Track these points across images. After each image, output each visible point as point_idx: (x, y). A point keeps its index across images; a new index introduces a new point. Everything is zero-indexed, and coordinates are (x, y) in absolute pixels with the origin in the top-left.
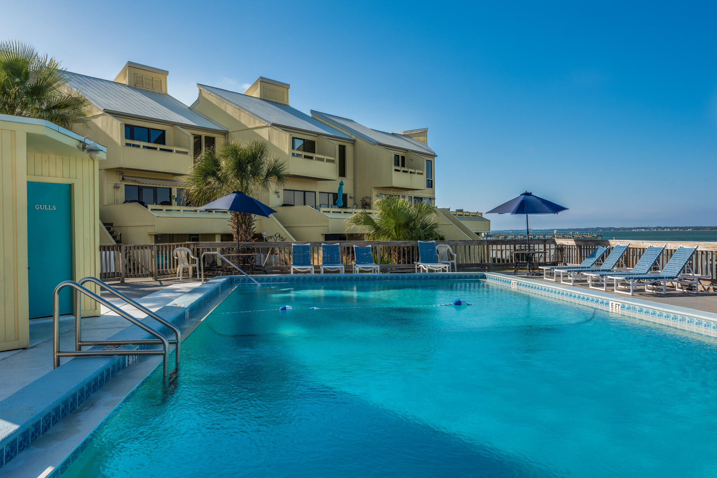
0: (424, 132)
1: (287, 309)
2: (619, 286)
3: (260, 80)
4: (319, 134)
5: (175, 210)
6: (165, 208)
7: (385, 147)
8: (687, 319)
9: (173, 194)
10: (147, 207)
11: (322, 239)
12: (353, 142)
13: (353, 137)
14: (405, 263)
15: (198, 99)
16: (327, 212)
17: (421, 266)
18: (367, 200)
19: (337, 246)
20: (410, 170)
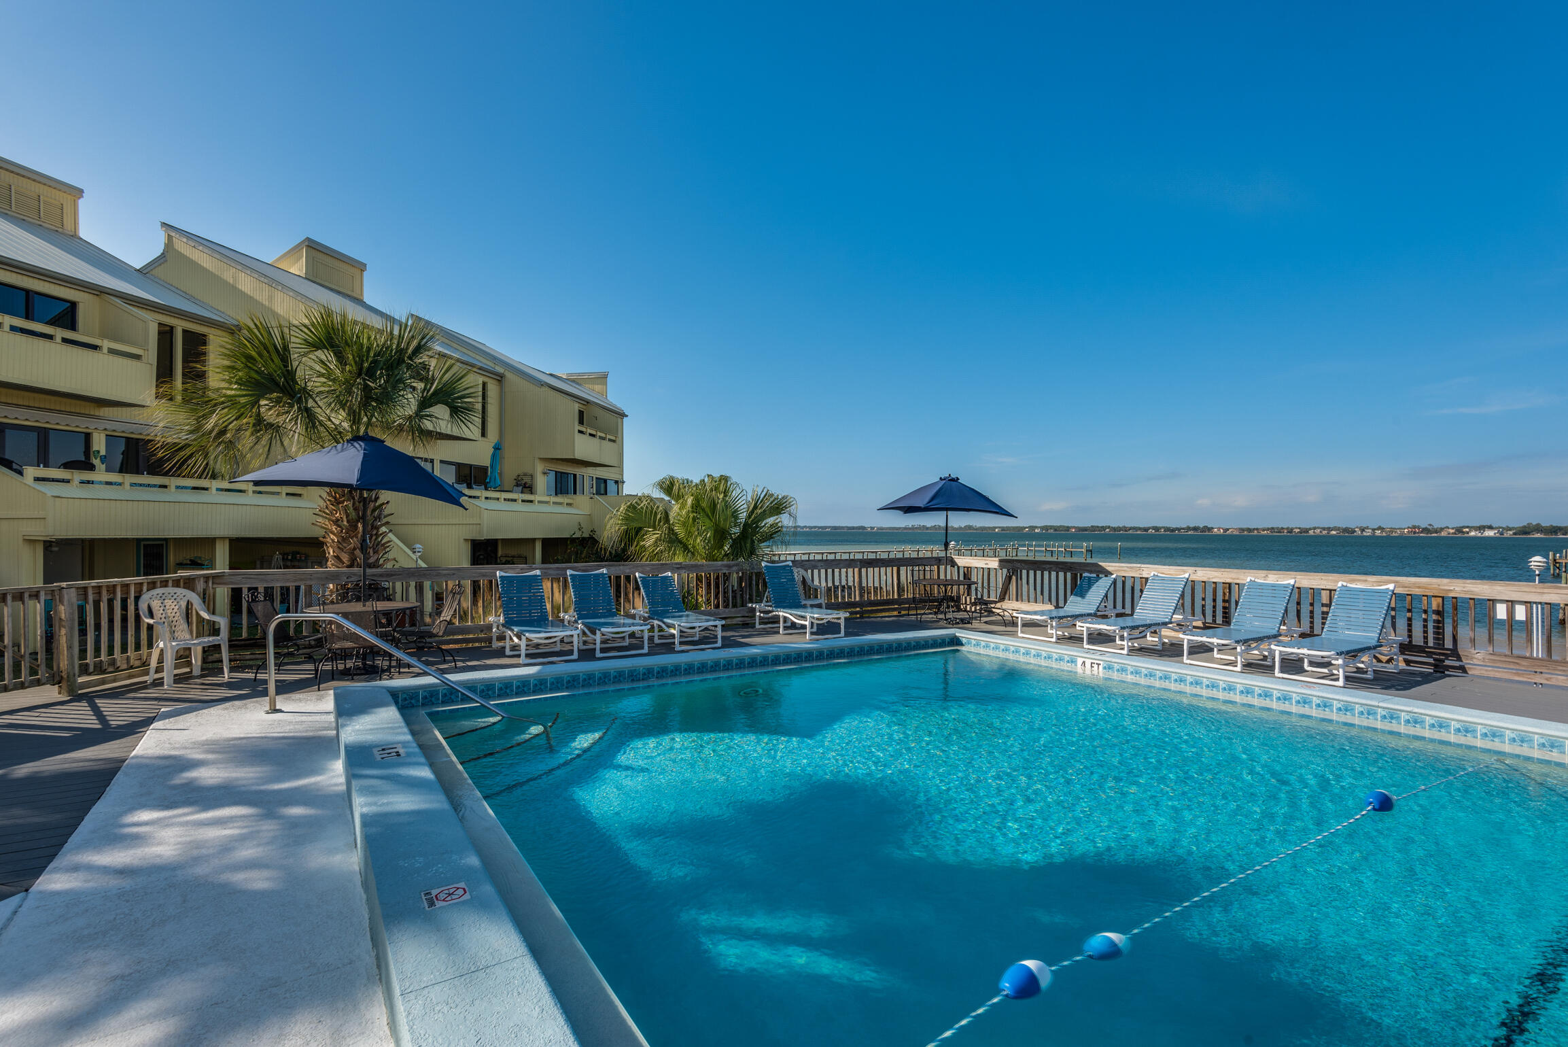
0: (603, 378)
3: (307, 243)
5: (100, 483)
6: (78, 476)
7: (565, 395)
9: (95, 447)
10: (21, 473)
11: (466, 556)
12: (500, 379)
13: (500, 370)
15: (163, 254)
16: (474, 497)
17: (781, 614)
18: (527, 480)
19: (602, 574)
20: (599, 434)
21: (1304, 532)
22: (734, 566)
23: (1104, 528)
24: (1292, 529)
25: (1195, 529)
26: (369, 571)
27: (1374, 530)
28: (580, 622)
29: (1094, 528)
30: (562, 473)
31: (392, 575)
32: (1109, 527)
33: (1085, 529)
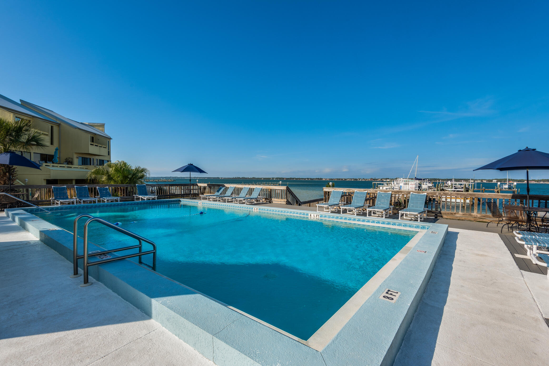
0: (103, 125)
1: (119, 224)
2: (235, 202)
4: (33, 117)
7: (85, 132)
8: (286, 212)
11: (44, 183)
12: (59, 125)
13: (57, 121)
14: (127, 196)
16: (48, 166)
17: (140, 197)
18: (70, 160)
19: (86, 187)
20: (99, 145)
21: (345, 180)
22: (129, 185)
23: (293, 178)
24: (343, 179)
25: (318, 179)
26: (11, 186)
27: (362, 179)
28: (78, 198)
29: (291, 178)
30: (84, 158)
31: (18, 187)
32: (295, 178)
33: (288, 179)
